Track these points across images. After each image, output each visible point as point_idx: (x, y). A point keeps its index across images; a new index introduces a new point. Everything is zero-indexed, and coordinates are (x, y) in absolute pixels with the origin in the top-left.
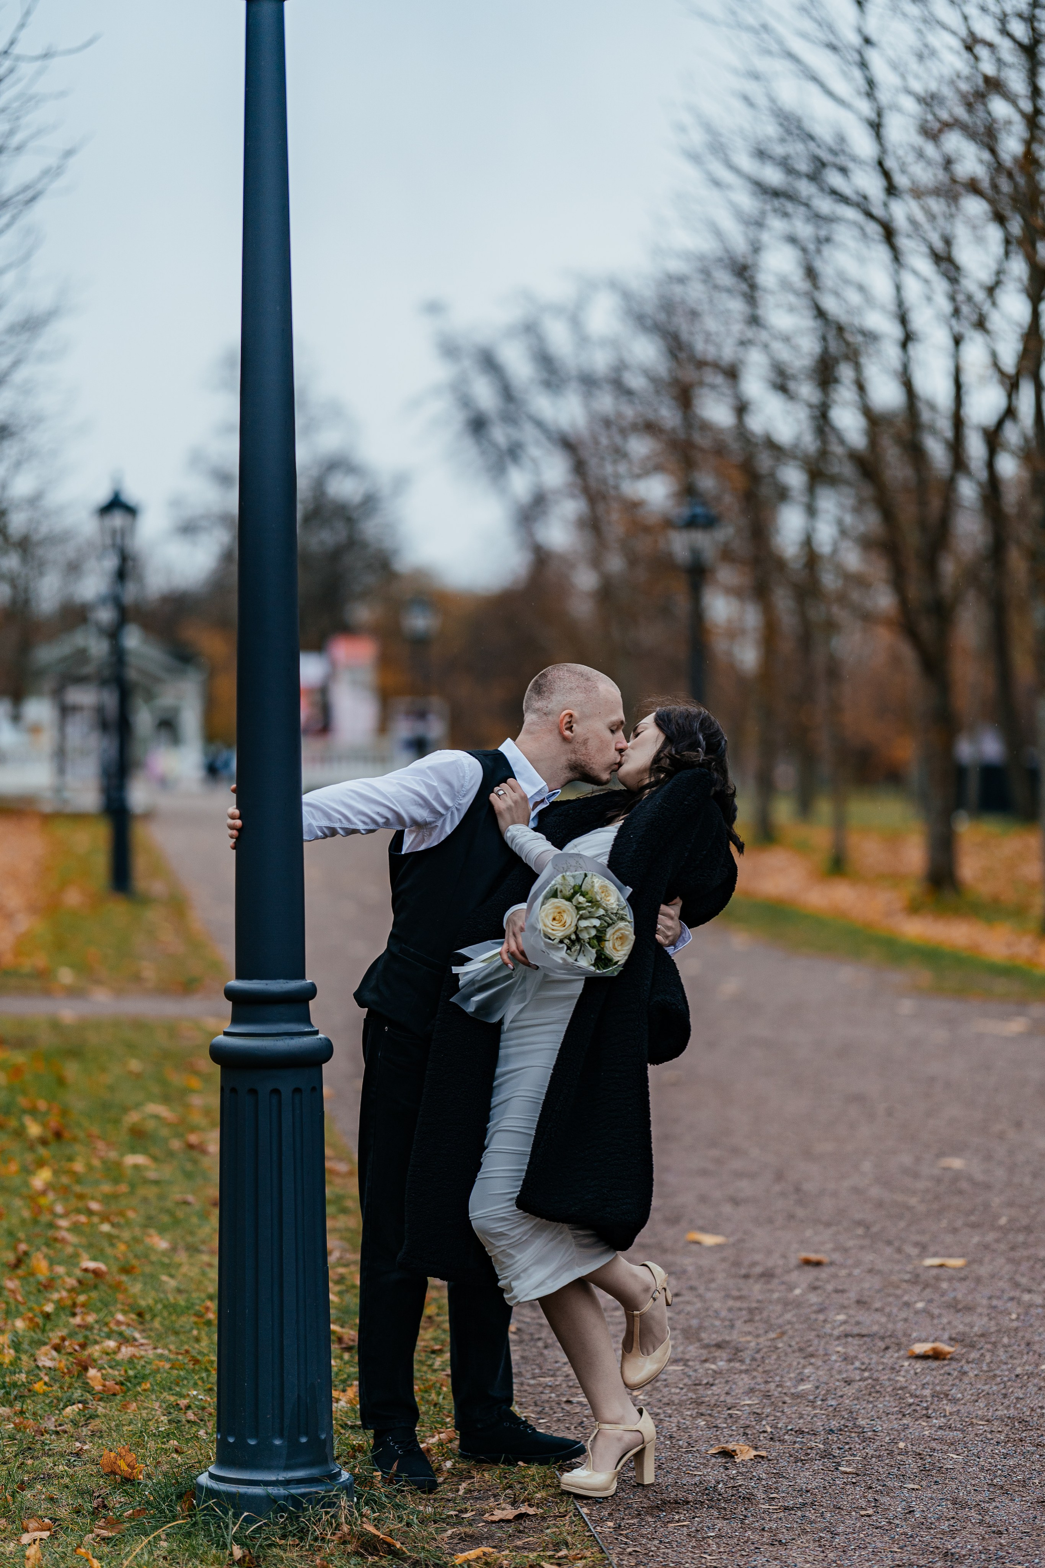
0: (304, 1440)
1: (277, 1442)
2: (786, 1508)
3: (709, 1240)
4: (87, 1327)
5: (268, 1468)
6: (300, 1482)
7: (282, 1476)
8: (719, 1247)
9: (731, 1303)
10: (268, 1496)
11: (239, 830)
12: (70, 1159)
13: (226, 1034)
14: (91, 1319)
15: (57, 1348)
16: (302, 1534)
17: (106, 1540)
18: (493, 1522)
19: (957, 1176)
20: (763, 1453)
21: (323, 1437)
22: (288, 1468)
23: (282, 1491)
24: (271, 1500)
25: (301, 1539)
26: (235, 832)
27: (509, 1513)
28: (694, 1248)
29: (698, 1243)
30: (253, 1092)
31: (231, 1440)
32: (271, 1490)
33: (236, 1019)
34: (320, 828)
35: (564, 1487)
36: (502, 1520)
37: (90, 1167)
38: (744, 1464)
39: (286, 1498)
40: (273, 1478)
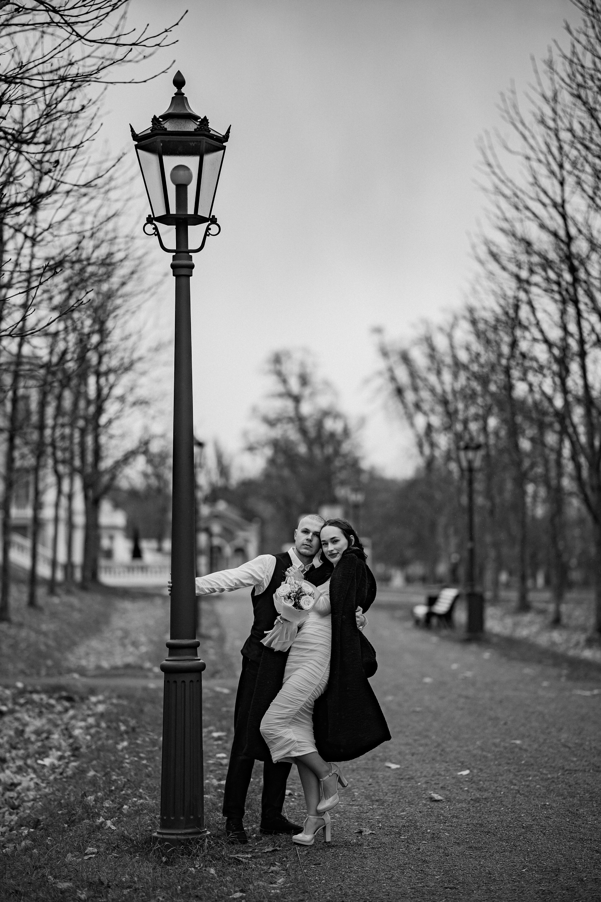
0: (192, 817)
1: (182, 818)
2: (373, 848)
3: (394, 766)
4: (128, 795)
5: (178, 828)
6: (190, 834)
7: (183, 831)
8: (397, 769)
9: (390, 787)
10: (178, 839)
11: (171, 587)
12: (136, 739)
13: (166, 660)
14: (129, 792)
15: (112, 801)
16: (189, 854)
17: (116, 857)
18: (264, 853)
19: (516, 746)
20: (374, 832)
21: (200, 816)
22: (185, 828)
23: (183, 837)
24: (179, 841)
25: (189, 856)
26: (170, 588)
27: (271, 849)
28: (387, 769)
29: (389, 767)
30: (175, 682)
31: (165, 818)
32: (179, 837)
33: (170, 655)
34: (208, 589)
35: (294, 841)
36: (268, 852)
37: (144, 741)
38: (365, 835)
39: (184, 840)
40: (180, 832)
